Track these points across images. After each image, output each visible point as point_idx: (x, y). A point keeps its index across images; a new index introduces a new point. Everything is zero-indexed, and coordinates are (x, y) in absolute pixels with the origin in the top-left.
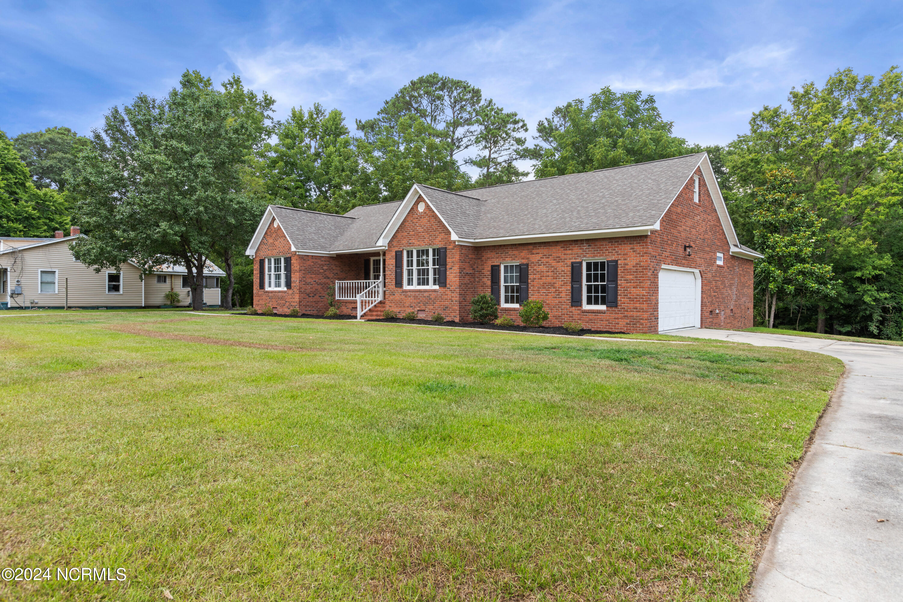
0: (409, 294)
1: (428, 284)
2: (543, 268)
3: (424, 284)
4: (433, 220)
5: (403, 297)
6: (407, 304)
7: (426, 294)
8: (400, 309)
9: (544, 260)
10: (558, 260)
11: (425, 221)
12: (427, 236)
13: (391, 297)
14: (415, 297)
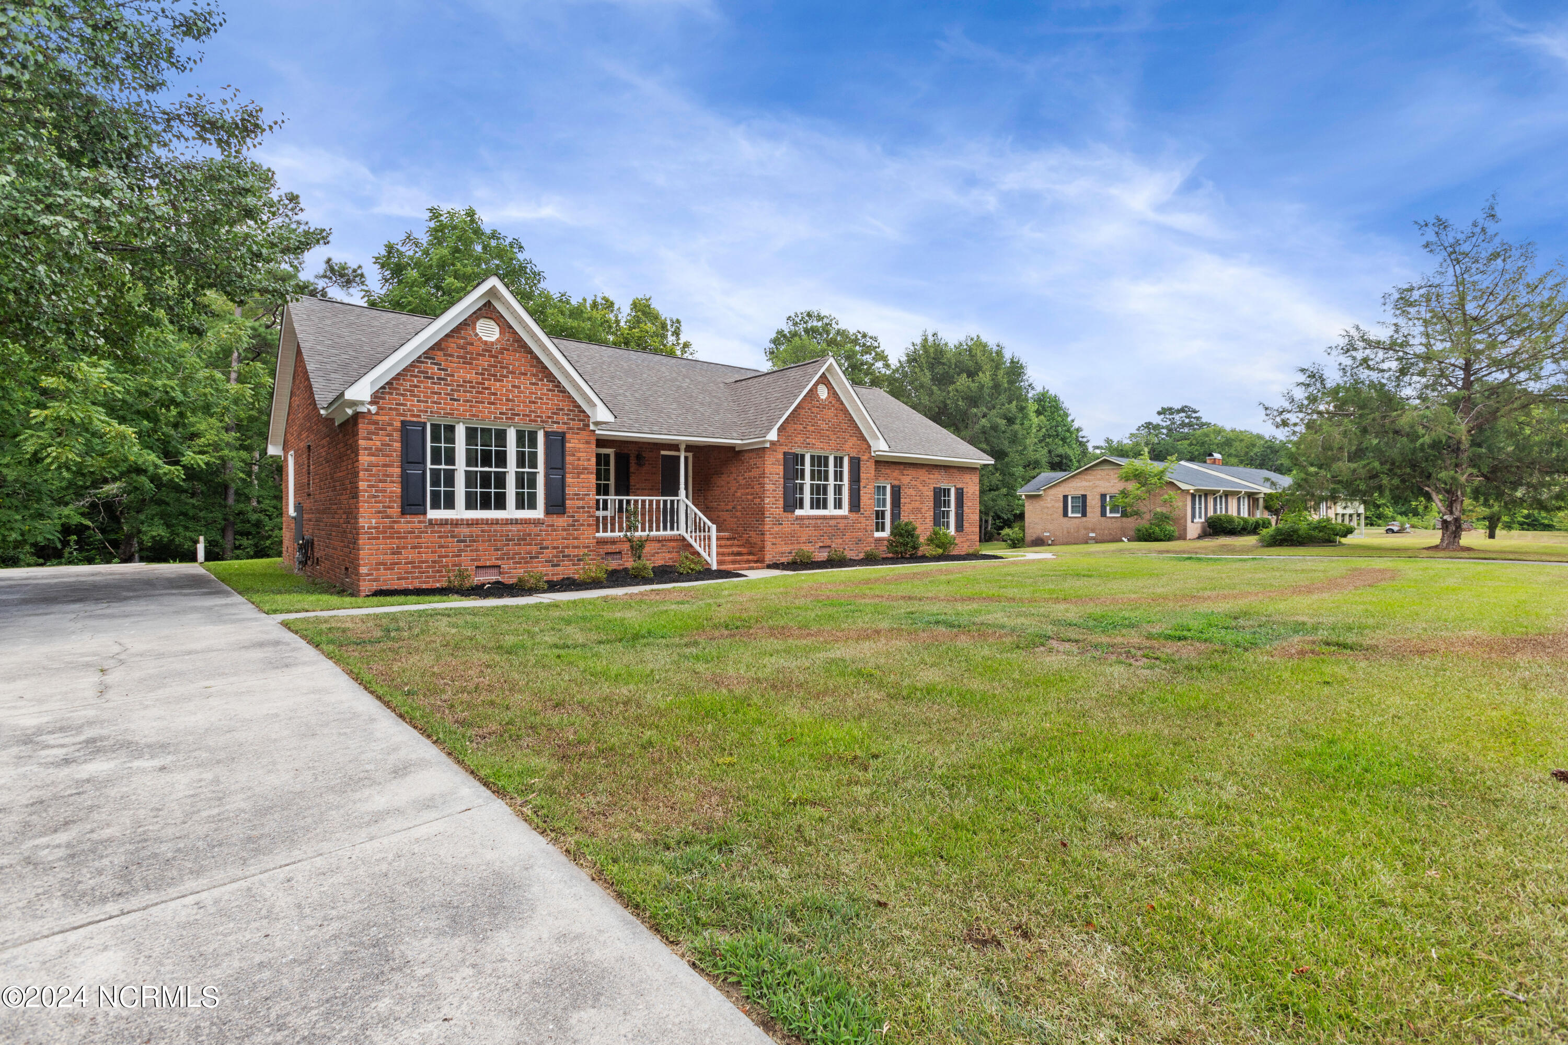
0: (806, 522)
1: (825, 507)
2: (911, 492)
3: (818, 508)
4: (841, 416)
5: (797, 527)
6: (803, 539)
7: (832, 522)
8: (791, 547)
9: (914, 483)
10: (924, 483)
11: (830, 413)
12: (833, 437)
13: (776, 529)
14: (816, 527)
